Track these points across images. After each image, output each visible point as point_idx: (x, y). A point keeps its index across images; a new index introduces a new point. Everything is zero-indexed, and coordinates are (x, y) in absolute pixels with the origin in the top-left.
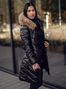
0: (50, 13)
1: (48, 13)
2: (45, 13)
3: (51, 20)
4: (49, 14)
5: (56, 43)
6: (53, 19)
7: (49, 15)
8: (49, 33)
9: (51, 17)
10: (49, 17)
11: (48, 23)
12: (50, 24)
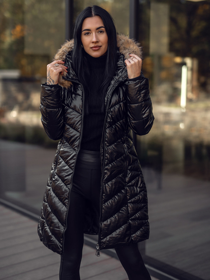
0: (196, 62)
1: (188, 61)
2: (178, 60)
3: (195, 83)
4: (193, 64)
5: (204, 151)
6: (203, 79)
7: (192, 70)
8: (188, 120)
9: (195, 76)
10: (190, 73)
11: (187, 91)
12: (191, 95)
